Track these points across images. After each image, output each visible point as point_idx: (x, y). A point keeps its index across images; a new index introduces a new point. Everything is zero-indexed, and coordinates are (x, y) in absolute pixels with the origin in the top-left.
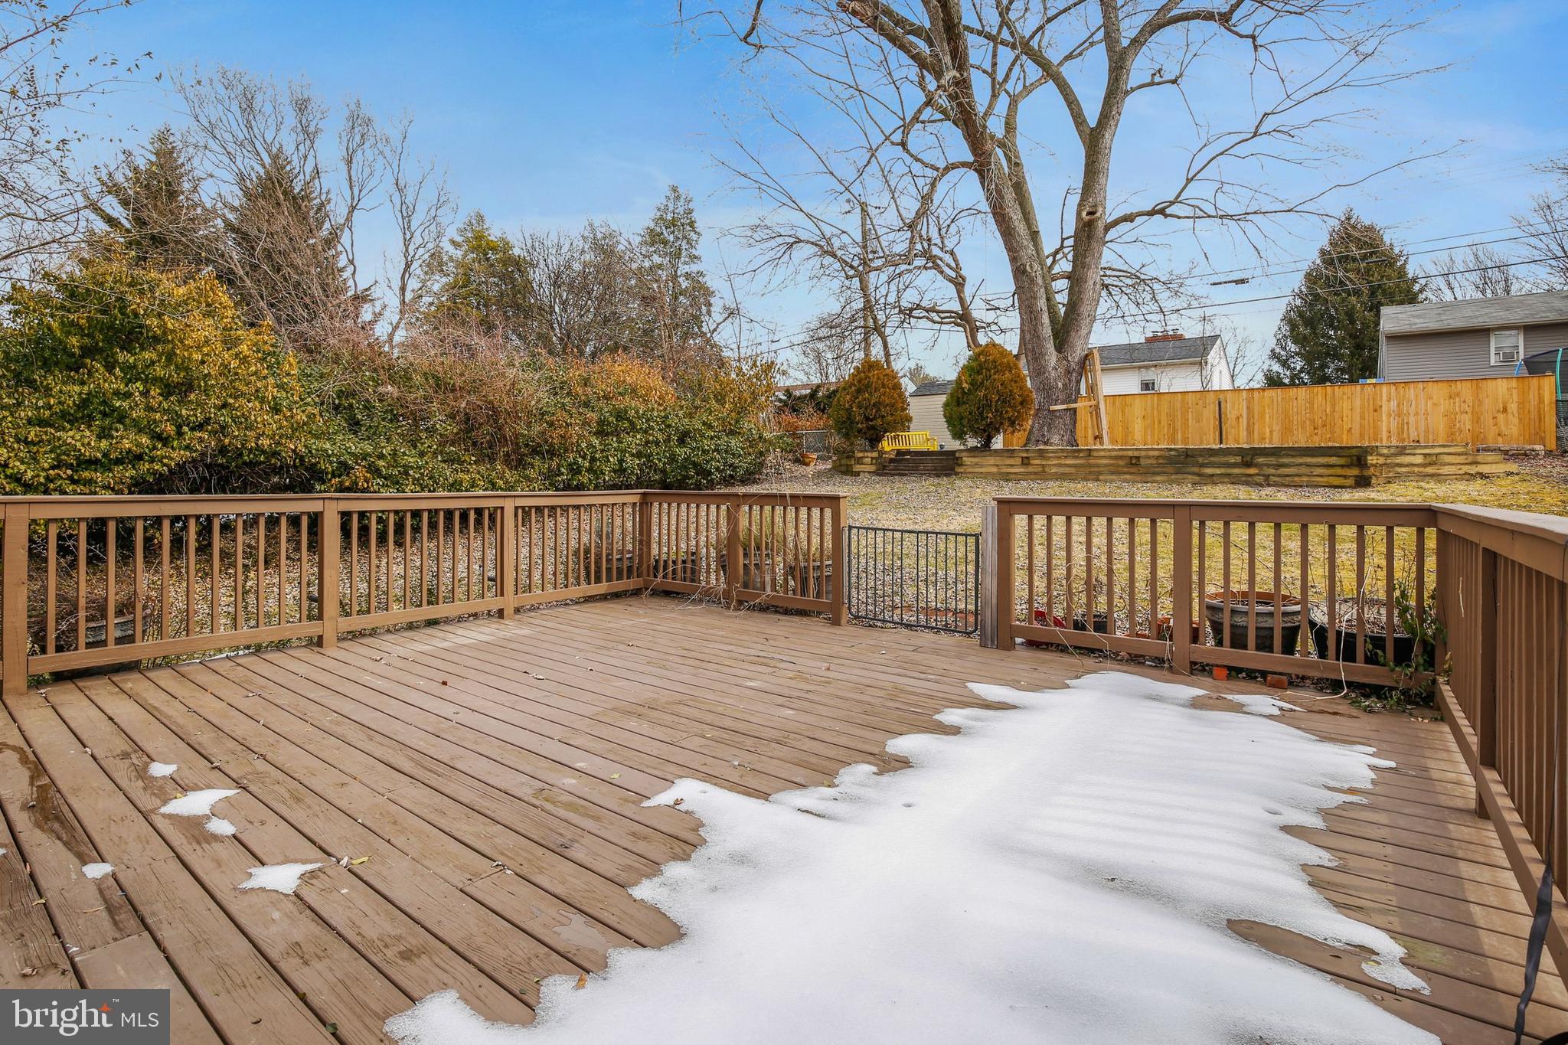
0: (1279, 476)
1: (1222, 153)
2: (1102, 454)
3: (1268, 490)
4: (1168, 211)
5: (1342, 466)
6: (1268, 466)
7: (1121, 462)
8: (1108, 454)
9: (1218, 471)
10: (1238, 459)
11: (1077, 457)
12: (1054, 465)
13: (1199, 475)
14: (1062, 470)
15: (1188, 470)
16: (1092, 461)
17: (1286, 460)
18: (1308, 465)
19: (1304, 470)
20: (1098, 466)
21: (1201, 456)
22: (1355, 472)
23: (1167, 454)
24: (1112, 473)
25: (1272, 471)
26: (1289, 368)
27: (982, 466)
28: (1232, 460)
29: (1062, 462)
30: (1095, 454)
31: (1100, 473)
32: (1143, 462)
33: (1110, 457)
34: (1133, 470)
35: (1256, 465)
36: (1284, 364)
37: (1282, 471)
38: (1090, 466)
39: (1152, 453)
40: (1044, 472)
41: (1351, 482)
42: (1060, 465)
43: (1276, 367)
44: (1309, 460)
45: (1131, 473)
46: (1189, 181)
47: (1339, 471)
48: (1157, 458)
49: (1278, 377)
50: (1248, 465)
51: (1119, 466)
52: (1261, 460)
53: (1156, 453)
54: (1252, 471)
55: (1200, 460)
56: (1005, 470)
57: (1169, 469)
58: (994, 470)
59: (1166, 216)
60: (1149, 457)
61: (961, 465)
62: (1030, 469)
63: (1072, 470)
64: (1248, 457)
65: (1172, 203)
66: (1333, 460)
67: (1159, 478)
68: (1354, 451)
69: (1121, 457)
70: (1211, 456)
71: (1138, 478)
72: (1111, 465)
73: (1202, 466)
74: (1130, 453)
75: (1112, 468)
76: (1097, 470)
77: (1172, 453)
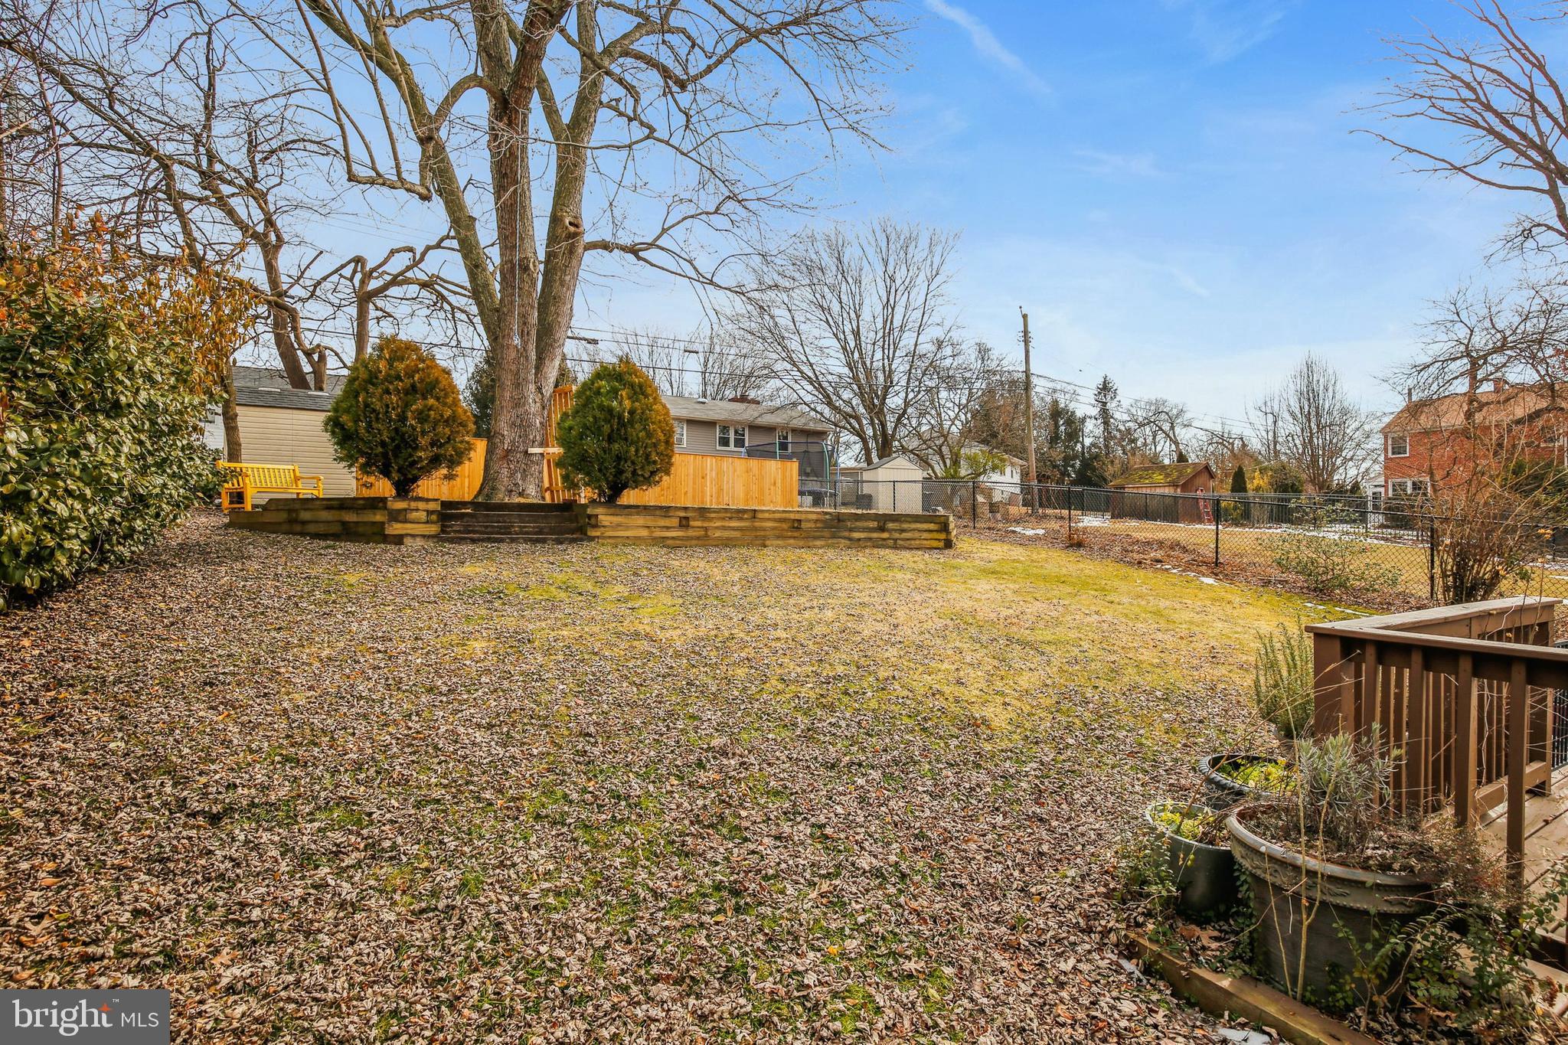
0: (902, 540)
2: (767, 515)
5: (937, 531)
6: (895, 530)
7: (785, 526)
8: (772, 516)
9: (862, 535)
10: (876, 524)
11: (741, 519)
12: (717, 528)
13: (850, 539)
14: (727, 534)
16: (757, 524)
17: (905, 526)
19: (917, 535)
20: (763, 529)
21: (848, 520)
22: (943, 536)
23: (824, 518)
24: (778, 537)
25: (897, 535)
27: (627, 528)
28: (873, 525)
29: (727, 524)
30: (760, 515)
31: (765, 538)
32: (804, 525)
33: (775, 520)
34: (796, 534)
35: (889, 531)
37: (904, 535)
38: (756, 529)
39: (811, 516)
40: (706, 536)
41: (941, 544)
42: (724, 528)
45: (793, 538)
46: (664, 231)
48: (816, 521)
50: (882, 529)
51: (783, 530)
52: (890, 525)
53: (814, 517)
54: (885, 535)
56: (658, 534)
57: (826, 534)
58: (644, 533)
59: (639, 258)
60: (809, 521)
61: (596, 526)
62: (691, 533)
63: (739, 534)
66: (932, 526)
67: (818, 543)
68: (942, 519)
69: (784, 520)
71: (801, 543)
72: (776, 528)
73: (851, 530)
74: (792, 516)
75: (777, 532)
76: (763, 533)
77: (827, 517)
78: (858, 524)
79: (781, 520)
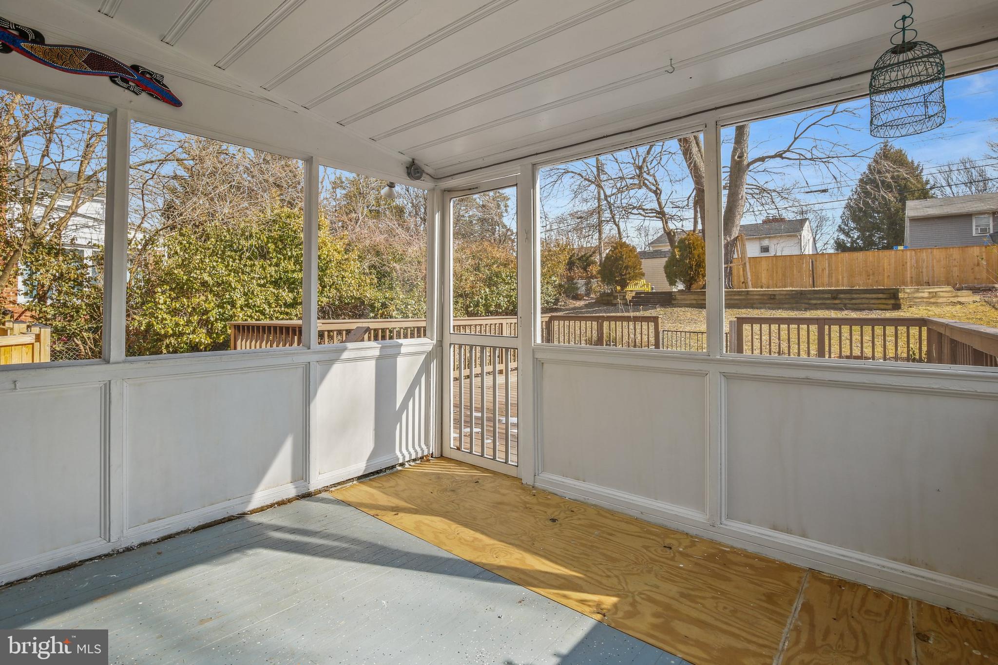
0: (852, 304)
1: (814, 124)
2: (755, 293)
3: (846, 312)
4: (784, 155)
5: (885, 299)
6: (846, 299)
7: (765, 298)
8: (758, 293)
9: (819, 302)
10: (830, 296)
11: (740, 295)
13: (808, 304)
14: (732, 302)
15: (802, 301)
16: (749, 297)
17: (855, 296)
18: (867, 299)
19: (864, 301)
20: (753, 299)
21: (809, 294)
22: (892, 302)
23: (790, 293)
24: (760, 303)
25: (847, 302)
26: (850, 237)
27: (687, 300)
28: (826, 296)
29: (733, 297)
30: (752, 293)
31: (753, 303)
32: (777, 297)
33: (759, 295)
34: (772, 302)
35: (840, 299)
36: (847, 234)
37: (854, 301)
38: (748, 299)
39: (782, 293)
41: (890, 306)
42: (731, 299)
43: (842, 237)
44: (868, 296)
45: (771, 304)
46: (796, 139)
47: (883, 301)
48: (786, 295)
49: (843, 242)
50: (835, 298)
51: (764, 299)
52: (842, 296)
53: (785, 293)
54: (837, 302)
55: (809, 296)
56: (700, 302)
57: (792, 301)
58: (694, 302)
59: (783, 158)
60: (781, 295)
61: (675, 299)
63: (738, 302)
64: (835, 295)
65: (785, 152)
66: (881, 296)
67: (786, 306)
68: (892, 291)
69: (766, 295)
70: (815, 294)
71: (775, 306)
72: (761, 299)
73: (810, 299)
74: (770, 293)
76: (752, 301)
77: (793, 292)
78: (816, 296)
79: (763, 295)
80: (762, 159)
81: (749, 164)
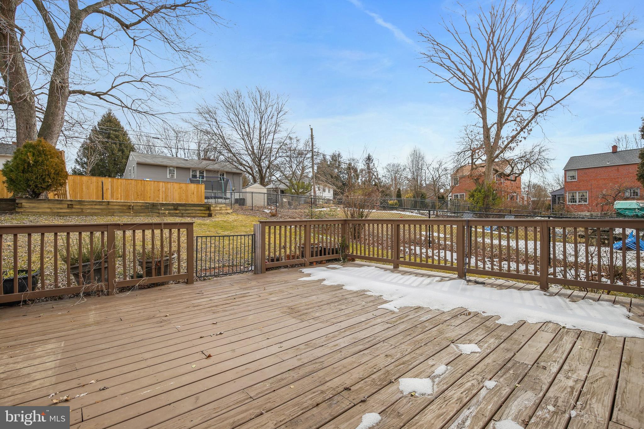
0: (186, 213)
1: (128, 82)
2: (115, 204)
4: (101, 96)
5: (204, 210)
6: (183, 210)
7: (124, 208)
8: (118, 204)
9: (165, 212)
10: (173, 207)
12: (89, 208)
13: (159, 213)
14: (93, 211)
16: (110, 207)
17: (188, 208)
18: (195, 210)
19: (194, 211)
20: (113, 209)
22: (208, 212)
23: (145, 205)
24: (121, 212)
25: (184, 212)
28: (170, 207)
29: (93, 207)
30: (111, 204)
31: (114, 212)
32: (135, 208)
33: (119, 205)
34: (131, 211)
35: (179, 210)
37: (187, 212)
38: (109, 209)
39: (138, 204)
40: (82, 212)
41: (207, 215)
42: (92, 209)
44: (195, 208)
46: (113, 87)
47: (204, 212)
48: (141, 206)
50: (176, 209)
51: (124, 209)
52: (180, 208)
53: (141, 204)
54: (178, 212)
56: (56, 211)
57: (146, 211)
58: (48, 210)
59: (101, 98)
60: (137, 206)
61: (21, 207)
62: (73, 210)
63: (99, 211)
64: (176, 207)
65: (103, 94)
66: (202, 208)
67: (142, 214)
68: (207, 206)
69: (125, 206)
71: (133, 214)
74: (129, 204)
75: (120, 210)
76: (112, 211)
77: (147, 204)
78: (164, 207)
79: (122, 206)
80: (83, 93)
81: (70, 92)
